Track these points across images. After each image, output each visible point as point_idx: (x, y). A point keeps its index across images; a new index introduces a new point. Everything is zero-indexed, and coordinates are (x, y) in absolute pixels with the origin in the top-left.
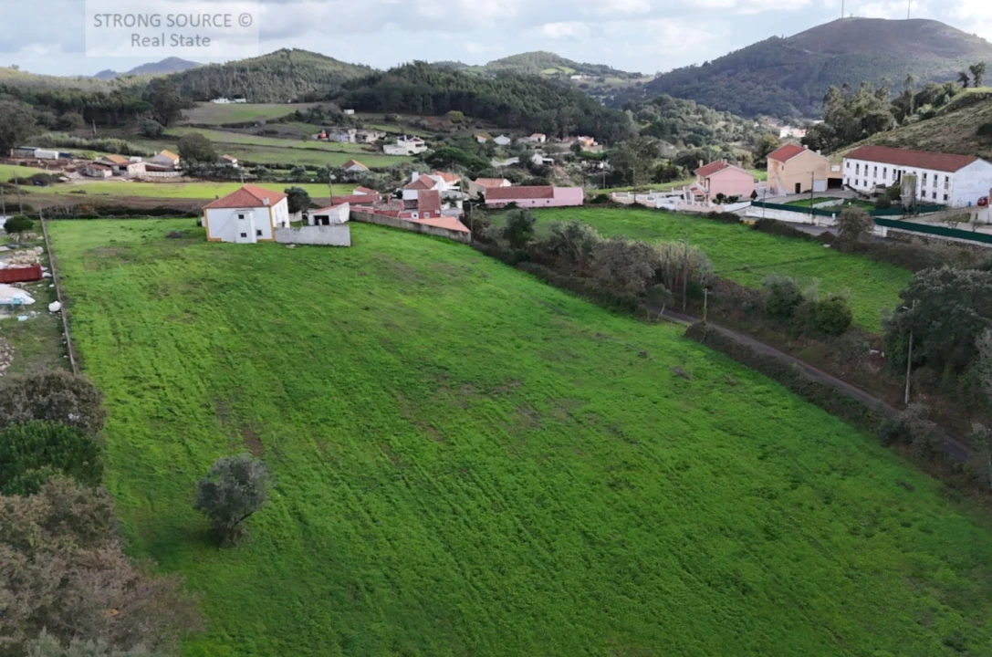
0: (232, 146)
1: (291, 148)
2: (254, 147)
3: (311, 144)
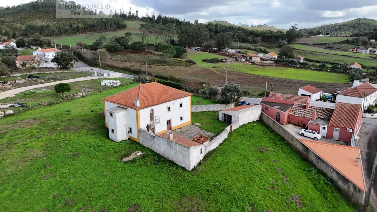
0: (308, 52)
1: (334, 54)
2: (318, 53)
3: (346, 53)
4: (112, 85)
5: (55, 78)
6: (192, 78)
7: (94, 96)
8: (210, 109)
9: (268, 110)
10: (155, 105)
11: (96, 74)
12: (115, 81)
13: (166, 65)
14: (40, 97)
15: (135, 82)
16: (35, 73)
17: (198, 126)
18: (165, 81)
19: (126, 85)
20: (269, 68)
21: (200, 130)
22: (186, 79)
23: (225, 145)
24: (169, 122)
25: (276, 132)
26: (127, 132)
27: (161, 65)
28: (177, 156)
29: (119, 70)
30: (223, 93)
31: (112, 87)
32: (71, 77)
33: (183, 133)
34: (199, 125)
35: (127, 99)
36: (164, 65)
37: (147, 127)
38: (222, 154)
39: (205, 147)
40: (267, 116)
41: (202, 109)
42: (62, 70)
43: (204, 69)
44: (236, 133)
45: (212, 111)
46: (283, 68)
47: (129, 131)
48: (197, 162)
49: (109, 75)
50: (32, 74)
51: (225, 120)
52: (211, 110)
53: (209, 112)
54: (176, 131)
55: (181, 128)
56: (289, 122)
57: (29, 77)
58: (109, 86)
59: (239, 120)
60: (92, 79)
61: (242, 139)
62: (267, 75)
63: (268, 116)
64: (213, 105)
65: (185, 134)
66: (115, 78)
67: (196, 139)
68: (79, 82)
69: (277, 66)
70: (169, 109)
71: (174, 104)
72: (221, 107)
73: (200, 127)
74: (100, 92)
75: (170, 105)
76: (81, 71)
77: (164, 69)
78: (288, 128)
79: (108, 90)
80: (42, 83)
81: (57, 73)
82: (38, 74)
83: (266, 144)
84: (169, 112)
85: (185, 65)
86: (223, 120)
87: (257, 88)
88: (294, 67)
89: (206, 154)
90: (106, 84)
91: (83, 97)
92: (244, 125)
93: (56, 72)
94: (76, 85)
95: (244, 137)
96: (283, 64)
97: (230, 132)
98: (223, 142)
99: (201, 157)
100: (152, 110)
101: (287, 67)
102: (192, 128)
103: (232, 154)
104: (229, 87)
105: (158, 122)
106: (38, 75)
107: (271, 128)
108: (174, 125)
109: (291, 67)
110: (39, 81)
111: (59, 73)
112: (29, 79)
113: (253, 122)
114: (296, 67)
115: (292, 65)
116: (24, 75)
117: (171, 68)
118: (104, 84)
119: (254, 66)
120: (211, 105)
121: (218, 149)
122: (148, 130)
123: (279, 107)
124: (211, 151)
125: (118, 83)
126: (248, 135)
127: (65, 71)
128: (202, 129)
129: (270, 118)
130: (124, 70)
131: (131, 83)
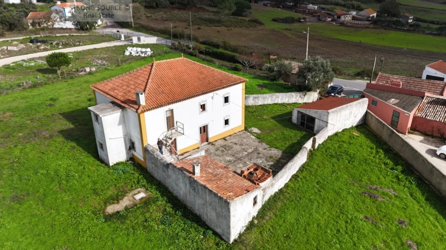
4: (139, 55)
5: (65, 43)
6: (256, 44)
7: (107, 72)
8: (278, 100)
9: (376, 105)
10: (177, 102)
11: (123, 39)
12: (144, 50)
13: (221, 26)
14: (29, 72)
15: (172, 51)
16: (42, 36)
17: (255, 135)
18: (215, 50)
19: (159, 55)
20: (364, 30)
21: (257, 143)
22: (247, 46)
23: (301, 179)
24: (204, 130)
25: (395, 150)
26: (128, 148)
27: (215, 26)
28: (207, 210)
29: (156, 33)
30: (302, 73)
31: (138, 58)
32: (89, 43)
33: (227, 148)
34: (257, 132)
35: (128, 89)
36: (218, 26)
37: (158, 144)
38: (296, 202)
39: (262, 191)
40: (377, 119)
41: (264, 101)
42: (81, 31)
43: (273, 31)
44: (323, 152)
45: (281, 104)
46: (384, 31)
47: (132, 147)
48: (245, 224)
49: (139, 39)
50: (38, 37)
51: (302, 124)
52: (280, 102)
53: (277, 106)
54: (216, 143)
55: (224, 139)
56: (414, 129)
57: (32, 41)
58: (136, 56)
59: (328, 126)
60: (115, 46)
61: (334, 166)
62: (363, 41)
63: (380, 119)
64: (284, 94)
65: (230, 152)
66: (147, 44)
67: (246, 173)
68: (97, 49)
69: (375, 28)
70: (203, 107)
71: (212, 98)
72: (296, 98)
73: (258, 137)
74: (119, 66)
75: (206, 101)
76: (104, 33)
77: (218, 31)
78: (413, 139)
79: (130, 63)
80: (45, 50)
81: (73, 36)
82: (47, 37)
83: (379, 178)
84: (204, 112)
85: (247, 26)
86: (300, 123)
87: (350, 61)
88: (399, 30)
89: (264, 203)
90: (131, 53)
91: (90, 73)
92: (336, 134)
93: (72, 34)
94: (90, 54)
95: (337, 162)
96: (385, 26)
97: (312, 149)
98: (297, 172)
99: (255, 211)
100: (172, 111)
101: (390, 30)
102: (244, 138)
103: (316, 204)
104: (311, 64)
105: (182, 132)
106: (45, 39)
107: (385, 143)
108: (212, 134)
109: (396, 29)
110: (42, 47)
111: (75, 36)
112: (31, 44)
113: (352, 128)
114: (403, 29)
115: (398, 27)
116: (26, 38)
117: (228, 30)
118: (129, 53)
119: (343, 28)
120: (280, 94)
121: (289, 188)
122: (160, 148)
123: (397, 101)
124: (275, 194)
125: (149, 51)
126: (344, 156)
127: (85, 33)
128: (262, 142)
129: (384, 124)
130: (162, 34)
131: (166, 52)
